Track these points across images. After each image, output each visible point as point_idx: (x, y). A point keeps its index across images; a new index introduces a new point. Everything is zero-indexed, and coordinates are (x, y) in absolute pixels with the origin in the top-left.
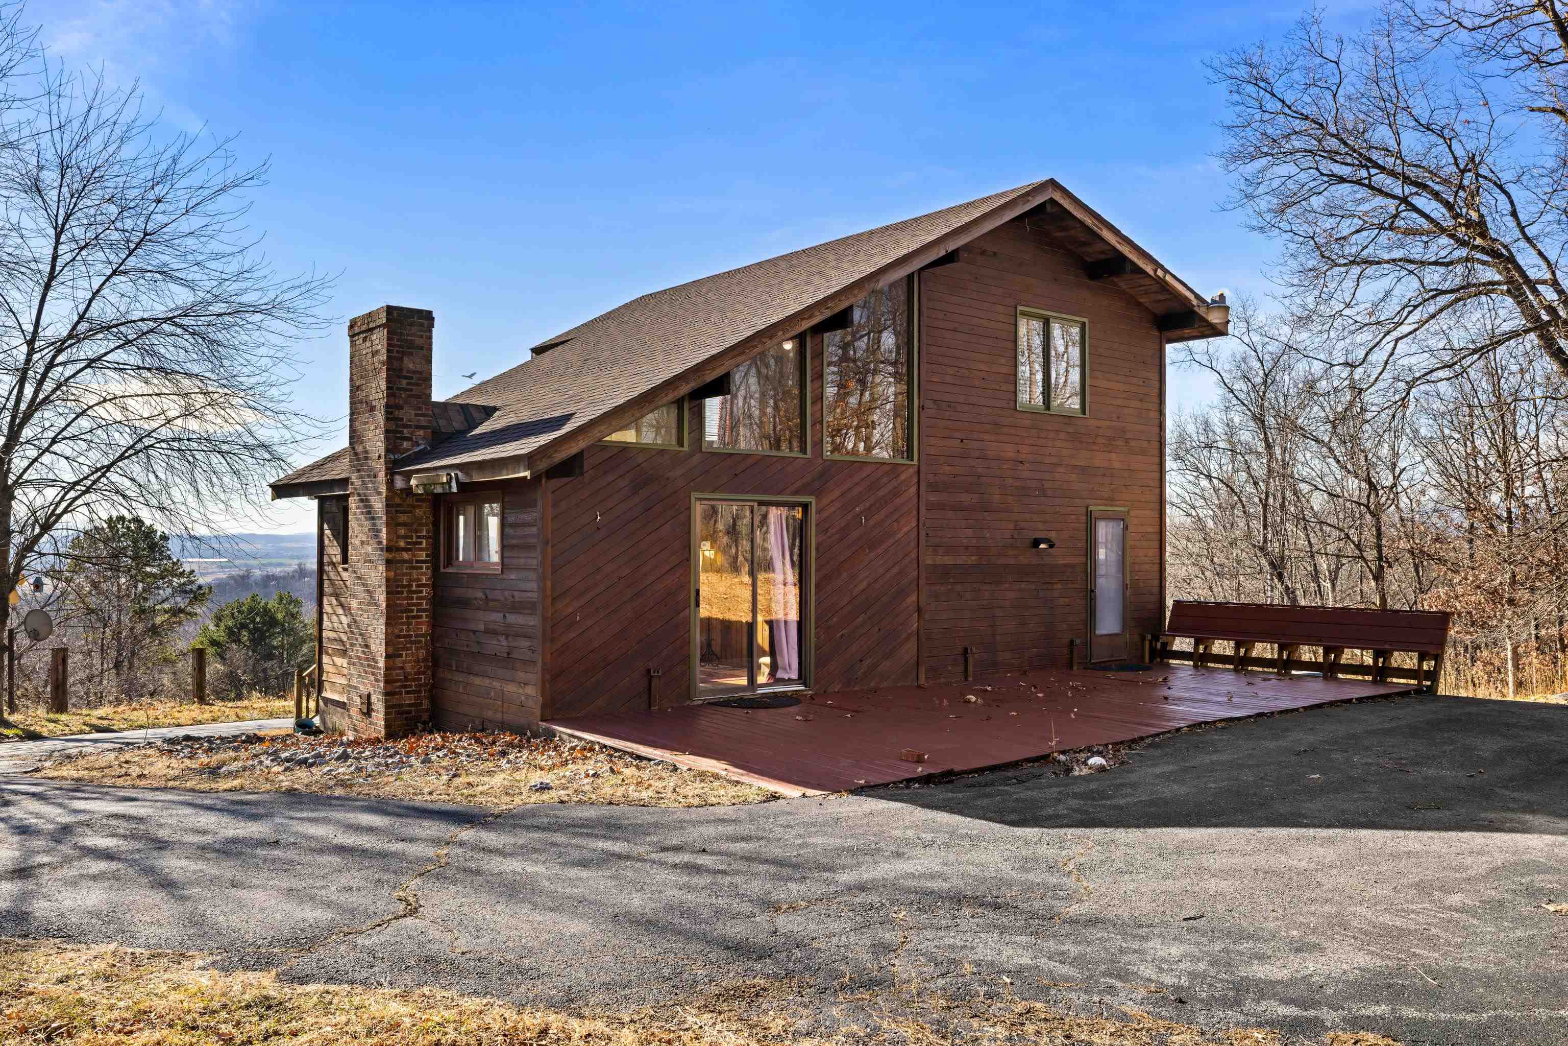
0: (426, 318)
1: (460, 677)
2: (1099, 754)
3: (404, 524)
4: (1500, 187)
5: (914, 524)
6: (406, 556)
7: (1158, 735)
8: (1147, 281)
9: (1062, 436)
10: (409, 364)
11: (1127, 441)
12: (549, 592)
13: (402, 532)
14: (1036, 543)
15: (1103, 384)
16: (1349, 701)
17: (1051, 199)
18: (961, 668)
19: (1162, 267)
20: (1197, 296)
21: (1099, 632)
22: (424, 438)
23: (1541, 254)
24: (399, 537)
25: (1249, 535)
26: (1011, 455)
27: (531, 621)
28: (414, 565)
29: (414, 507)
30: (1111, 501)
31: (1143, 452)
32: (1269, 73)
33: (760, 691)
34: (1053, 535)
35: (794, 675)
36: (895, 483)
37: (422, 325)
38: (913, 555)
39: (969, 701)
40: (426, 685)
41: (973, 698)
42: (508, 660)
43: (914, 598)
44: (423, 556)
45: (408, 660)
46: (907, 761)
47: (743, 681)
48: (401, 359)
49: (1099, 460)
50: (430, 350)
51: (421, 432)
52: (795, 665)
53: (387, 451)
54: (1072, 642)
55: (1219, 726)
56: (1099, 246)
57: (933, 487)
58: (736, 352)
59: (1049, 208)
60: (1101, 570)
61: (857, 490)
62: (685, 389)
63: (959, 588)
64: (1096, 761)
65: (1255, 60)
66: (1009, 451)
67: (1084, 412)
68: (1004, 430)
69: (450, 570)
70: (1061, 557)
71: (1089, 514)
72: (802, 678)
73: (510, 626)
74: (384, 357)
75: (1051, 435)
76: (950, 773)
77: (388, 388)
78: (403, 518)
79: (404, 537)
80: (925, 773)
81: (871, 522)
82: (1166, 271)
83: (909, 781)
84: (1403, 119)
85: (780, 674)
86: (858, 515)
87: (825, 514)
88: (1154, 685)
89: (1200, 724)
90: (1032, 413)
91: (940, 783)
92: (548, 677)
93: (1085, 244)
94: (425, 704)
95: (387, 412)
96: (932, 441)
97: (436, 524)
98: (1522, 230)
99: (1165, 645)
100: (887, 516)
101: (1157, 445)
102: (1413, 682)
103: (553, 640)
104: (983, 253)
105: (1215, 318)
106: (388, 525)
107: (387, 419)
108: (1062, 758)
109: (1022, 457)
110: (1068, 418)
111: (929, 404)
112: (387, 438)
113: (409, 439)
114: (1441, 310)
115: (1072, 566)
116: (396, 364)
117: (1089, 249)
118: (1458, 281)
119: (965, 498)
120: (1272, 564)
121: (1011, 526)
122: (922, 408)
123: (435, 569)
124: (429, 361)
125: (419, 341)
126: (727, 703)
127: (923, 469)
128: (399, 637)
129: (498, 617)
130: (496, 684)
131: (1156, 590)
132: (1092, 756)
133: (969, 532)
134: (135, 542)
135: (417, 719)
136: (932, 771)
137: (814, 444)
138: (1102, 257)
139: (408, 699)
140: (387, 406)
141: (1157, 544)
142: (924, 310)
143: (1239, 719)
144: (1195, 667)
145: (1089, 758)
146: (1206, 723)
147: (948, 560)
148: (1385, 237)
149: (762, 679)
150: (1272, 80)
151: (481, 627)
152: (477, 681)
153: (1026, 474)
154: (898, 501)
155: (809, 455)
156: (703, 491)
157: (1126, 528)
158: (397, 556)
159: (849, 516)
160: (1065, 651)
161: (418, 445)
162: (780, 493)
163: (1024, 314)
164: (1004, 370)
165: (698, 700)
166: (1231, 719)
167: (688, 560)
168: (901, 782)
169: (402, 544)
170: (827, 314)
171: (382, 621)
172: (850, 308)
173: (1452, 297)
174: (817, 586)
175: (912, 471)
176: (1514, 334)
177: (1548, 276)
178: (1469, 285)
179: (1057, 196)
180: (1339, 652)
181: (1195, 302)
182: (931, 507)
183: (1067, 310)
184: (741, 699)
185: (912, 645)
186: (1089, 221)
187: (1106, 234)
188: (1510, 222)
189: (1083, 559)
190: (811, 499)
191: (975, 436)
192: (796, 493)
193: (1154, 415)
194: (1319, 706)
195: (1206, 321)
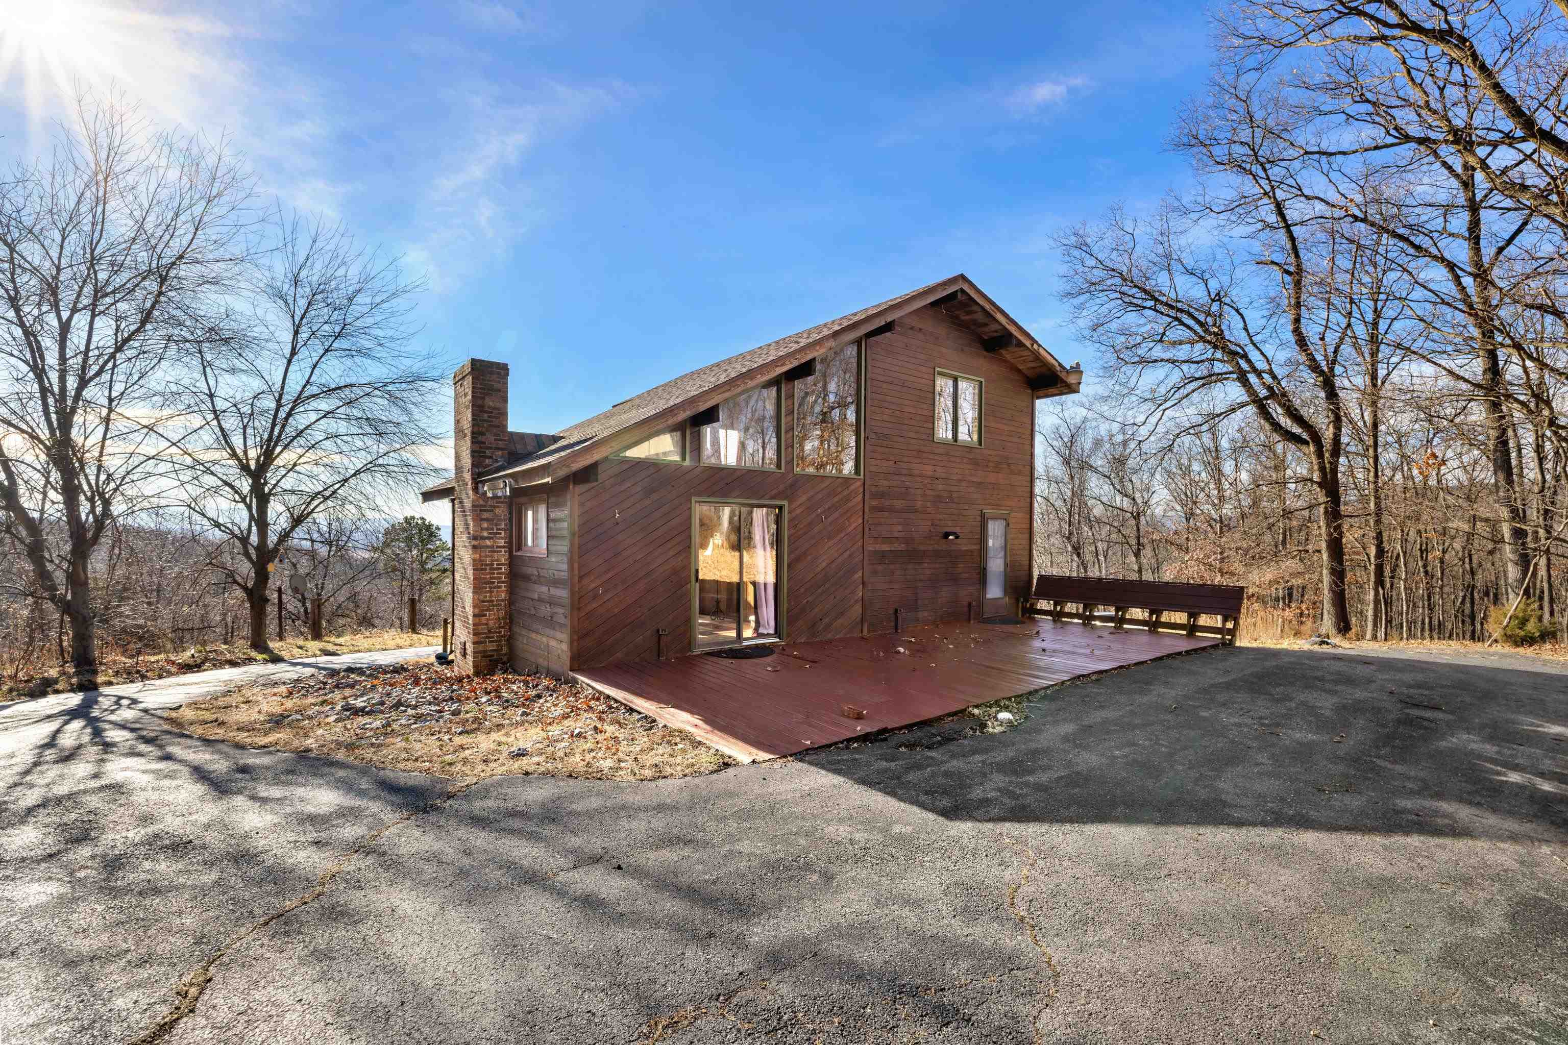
0: (502, 370)
1: (524, 632)
2: (1006, 708)
3: (487, 520)
4: (1237, 311)
5: (860, 521)
6: (488, 543)
7: (1048, 687)
8: (1026, 353)
9: (965, 461)
10: (489, 402)
11: (1009, 465)
12: (576, 572)
13: (485, 525)
14: (946, 535)
15: (993, 425)
16: (1180, 654)
17: (962, 290)
18: (893, 624)
19: (1036, 342)
20: (1060, 365)
21: (989, 596)
22: (502, 456)
23: (1262, 353)
24: (482, 529)
25: (1060, 531)
26: (930, 473)
27: (563, 593)
28: (493, 549)
29: (495, 507)
30: (998, 506)
31: (1020, 473)
32: (1089, 241)
33: (746, 643)
34: (957, 530)
35: (772, 631)
36: (846, 493)
37: (499, 374)
38: (860, 544)
39: (899, 652)
40: (504, 636)
41: (902, 650)
42: (550, 622)
43: (860, 574)
44: (502, 542)
45: (492, 618)
46: (848, 717)
47: (733, 634)
48: (483, 398)
49: (992, 478)
50: (506, 392)
51: (500, 453)
52: (772, 623)
53: (473, 465)
54: (970, 604)
55: (1093, 678)
56: (994, 327)
57: (874, 496)
58: (723, 389)
59: (959, 294)
60: (991, 553)
61: (820, 496)
62: (683, 416)
63: (892, 567)
64: (1004, 716)
65: (1081, 232)
66: (928, 470)
67: (980, 444)
68: (924, 455)
69: (519, 554)
70: (964, 545)
71: (983, 515)
72: (777, 633)
73: (552, 596)
74: (469, 397)
75: (958, 460)
76: (885, 730)
77: (473, 420)
78: (485, 515)
79: (487, 529)
80: (863, 732)
81: (830, 520)
82: (1040, 346)
83: (849, 740)
84: (1176, 266)
85: (761, 630)
86: (819, 516)
87: (794, 514)
88: (1030, 637)
89: (1079, 677)
90: (944, 443)
91: (876, 741)
92: (575, 637)
93: (986, 325)
94: (505, 650)
95: (473, 438)
96: (874, 462)
97: (511, 519)
98: (1250, 337)
99: (1032, 605)
100: (841, 515)
101: (1028, 468)
102: (1219, 636)
103: (579, 609)
104: (912, 328)
105: (1072, 379)
106: (474, 520)
107: (472, 443)
108: (976, 711)
109: (938, 475)
110: (968, 448)
111: (872, 435)
112: (472, 457)
113: (491, 457)
114: (1193, 391)
115: (972, 551)
116: (480, 402)
117: (986, 329)
118: (1205, 372)
119: (898, 504)
120: (1073, 547)
121: (929, 523)
122: (866, 438)
123: (511, 552)
124: (505, 400)
125: (496, 386)
126: (718, 654)
127: (868, 483)
128: (483, 601)
129: (544, 589)
130: (544, 639)
131: (1027, 568)
132: (1000, 711)
133: (900, 528)
134: (420, 530)
135: (498, 661)
136: (869, 730)
137: (787, 463)
138: (996, 334)
139: (491, 647)
140: (473, 433)
141: (1027, 536)
142: (869, 367)
143: (1106, 671)
144: (1054, 621)
145: (998, 712)
146: (1083, 676)
147: (886, 547)
148: (1159, 347)
149: (748, 633)
150: (1091, 245)
151: (536, 596)
152: (533, 636)
153: (940, 487)
154: (850, 504)
155: (783, 471)
156: (700, 496)
157: (1007, 525)
158: (482, 543)
159: (813, 516)
160: (966, 609)
161: (497, 461)
162: (762, 498)
163: (940, 374)
164: (925, 413)
165: (697, 651)
166: (1101, 672)
167: (689, 547)
168: (842, 742)
169: (485, 534)
170: (795, 363)
171: (471, 590)
172: (814, 359)
173: (1200, 383)
174: (789, 566)
175: (859, 483)
176: (1242, 405)
177: (1267, 367)
178: (1211, 376)
179: (966, 287)
180: (1159, 613)
181: (1058, 368)
182: (873, 509)
183: (969, 371)
184: (731, 649)
185: (858, 609)
186: (987, 307)
187: (999, 317)
188: (1244, 334)
189: (977, 547)
190: (785, 503)
191: (905, 459)
192: (772, 498)
193: (1028, 447)
194: (1160, 659)
195: (1065, 382)
